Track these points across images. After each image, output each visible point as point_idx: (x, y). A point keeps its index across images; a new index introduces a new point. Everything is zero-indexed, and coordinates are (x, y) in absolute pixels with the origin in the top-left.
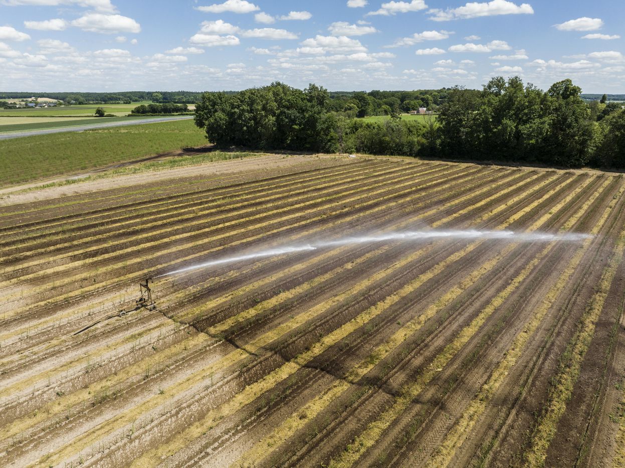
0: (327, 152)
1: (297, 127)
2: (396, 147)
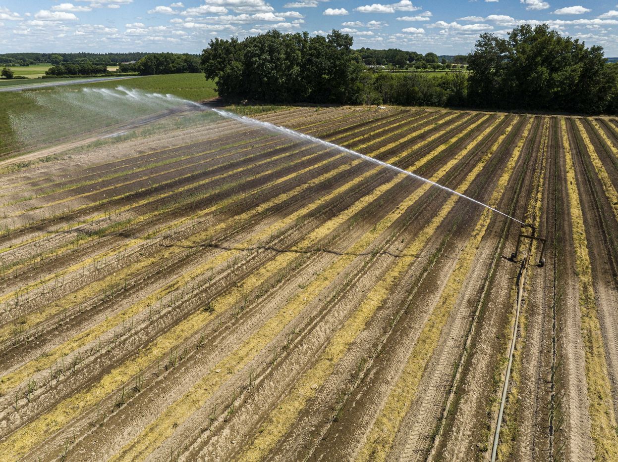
0: (355, 103)
1: (327, 77)
2: (425, 97)
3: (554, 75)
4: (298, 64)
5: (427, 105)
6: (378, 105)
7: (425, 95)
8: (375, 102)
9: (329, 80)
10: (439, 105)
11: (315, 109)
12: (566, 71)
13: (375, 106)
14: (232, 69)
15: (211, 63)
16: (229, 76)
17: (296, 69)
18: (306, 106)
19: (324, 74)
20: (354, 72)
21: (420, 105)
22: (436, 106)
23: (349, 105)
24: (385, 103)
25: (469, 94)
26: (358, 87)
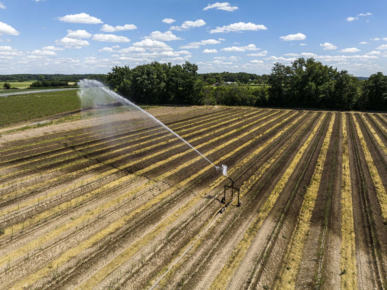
0: (199, 104)
1: (181, 89)
2: (242, 100)
3: (319, 87)
4: (164, 81)
5: (244, 105)
6: (214, 105)
7: (242, 99)
8: (212, 104)
9: (183, 91)
10: (251, 105)
11: (173, 108)
12: (326, 85)
13: (212, 106)
14: (124, 84)
15: (112, 81)
16: (123, 88)
17: (163, 84)
18: (168, 106)
19: (180, 87)
20: (197, 86)
21: (240, 105)
22: (249, 106)
23: (196, 105)
24: (218, 104)
25: (270, 98)
26: (201, 95)
